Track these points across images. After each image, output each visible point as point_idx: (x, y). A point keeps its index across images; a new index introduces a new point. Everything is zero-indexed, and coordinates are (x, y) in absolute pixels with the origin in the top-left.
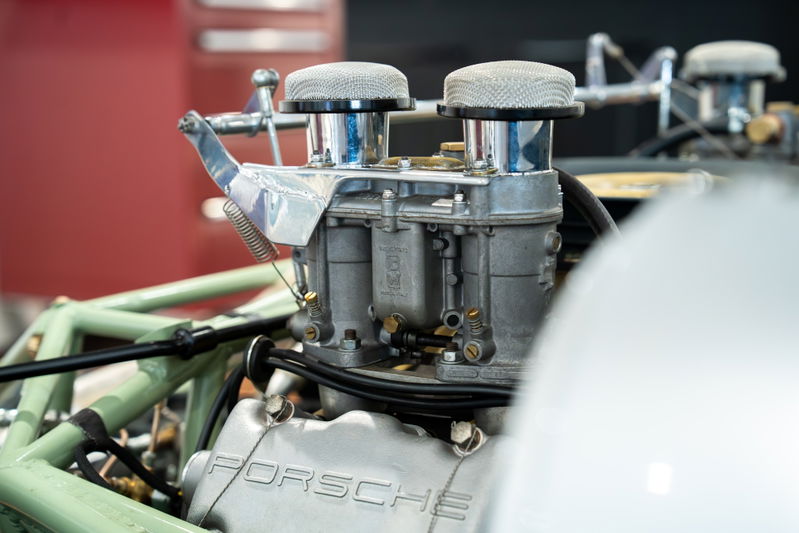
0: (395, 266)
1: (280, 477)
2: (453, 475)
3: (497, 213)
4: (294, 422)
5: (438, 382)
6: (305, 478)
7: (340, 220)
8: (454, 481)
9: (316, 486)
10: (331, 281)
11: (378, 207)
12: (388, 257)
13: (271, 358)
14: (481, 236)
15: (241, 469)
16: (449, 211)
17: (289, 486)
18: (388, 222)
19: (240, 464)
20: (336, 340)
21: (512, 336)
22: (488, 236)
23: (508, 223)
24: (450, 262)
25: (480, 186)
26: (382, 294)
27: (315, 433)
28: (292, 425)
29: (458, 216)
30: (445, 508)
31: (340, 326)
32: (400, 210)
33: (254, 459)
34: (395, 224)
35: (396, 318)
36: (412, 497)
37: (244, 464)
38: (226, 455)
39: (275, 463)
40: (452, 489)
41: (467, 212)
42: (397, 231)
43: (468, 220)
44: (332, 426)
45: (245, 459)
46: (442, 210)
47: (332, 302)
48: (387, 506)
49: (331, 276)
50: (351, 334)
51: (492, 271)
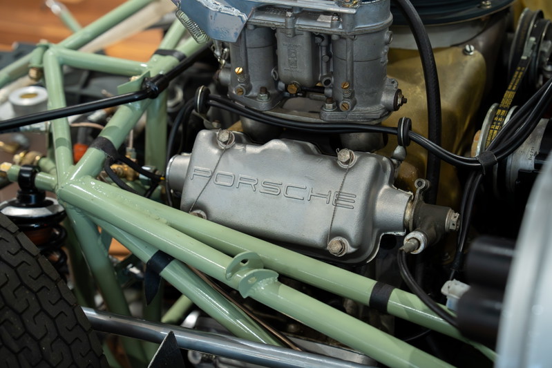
0: (294, 55)
1: (236, 182)
2: (343, 182)
3: (358, 27)
4: (239, 147)
5: (323, 121)
6: (253, 184)
7: (256, 27)
8: (344, 185)
9: (260, 188)
10: (249, 59)
11: (283, 20)
12: (289, 50)
13: (211, 101)
14: (349, 40)
15: (211, 177)
16: (329, 26)
17: (244, 188)
18: (290, 32)
19: (210, 174)
20: (253, 93)
21: (367, 94)
22: (353, 40)
23: (366, 32)
24: (324, 48)
25: (349, 14)
26: (285, 70)
27: (254, 155)
28: (238, 150)
29: (335, 30)
30: (341, 202)
31: (256, 84)
32: (297, 23)
33: (218, 171)
34: (294, 32)
35: (295, 84)
36: (320, 195)
37: (213, 173)
38: (200, 168)
39: (231, 174)
40: (343, 191)
41: (340, 27)
42: (295, 35)
43: (342, 32)
44: (264, 151)
45: (213, 171)
46: (324, 24)
47: (250, 70)
48: (306, 200)
49: (249, 56)
50: (264, 90)
51: (354, 59)
